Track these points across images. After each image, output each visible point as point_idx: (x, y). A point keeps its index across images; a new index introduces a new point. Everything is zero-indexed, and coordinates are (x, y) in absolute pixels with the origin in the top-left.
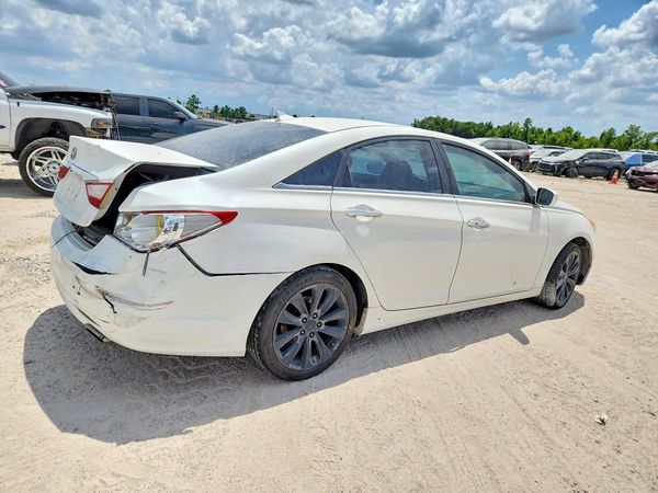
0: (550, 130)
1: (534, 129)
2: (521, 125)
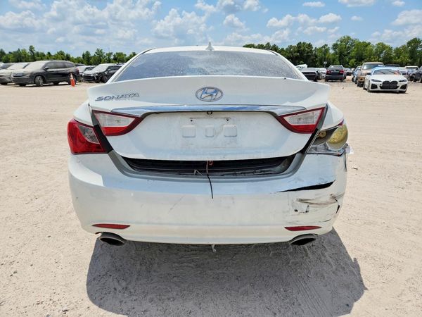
0: (49, 53)
1: (38, 53)
2: (28, 51)
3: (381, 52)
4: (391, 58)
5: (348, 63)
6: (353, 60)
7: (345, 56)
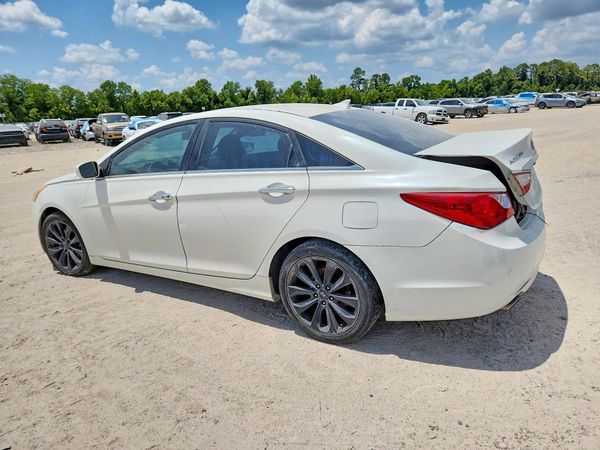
3: (71, 99)
4: (87, 106)
5: (27, 114)
6: (34, 110)
7: (18, 104)
